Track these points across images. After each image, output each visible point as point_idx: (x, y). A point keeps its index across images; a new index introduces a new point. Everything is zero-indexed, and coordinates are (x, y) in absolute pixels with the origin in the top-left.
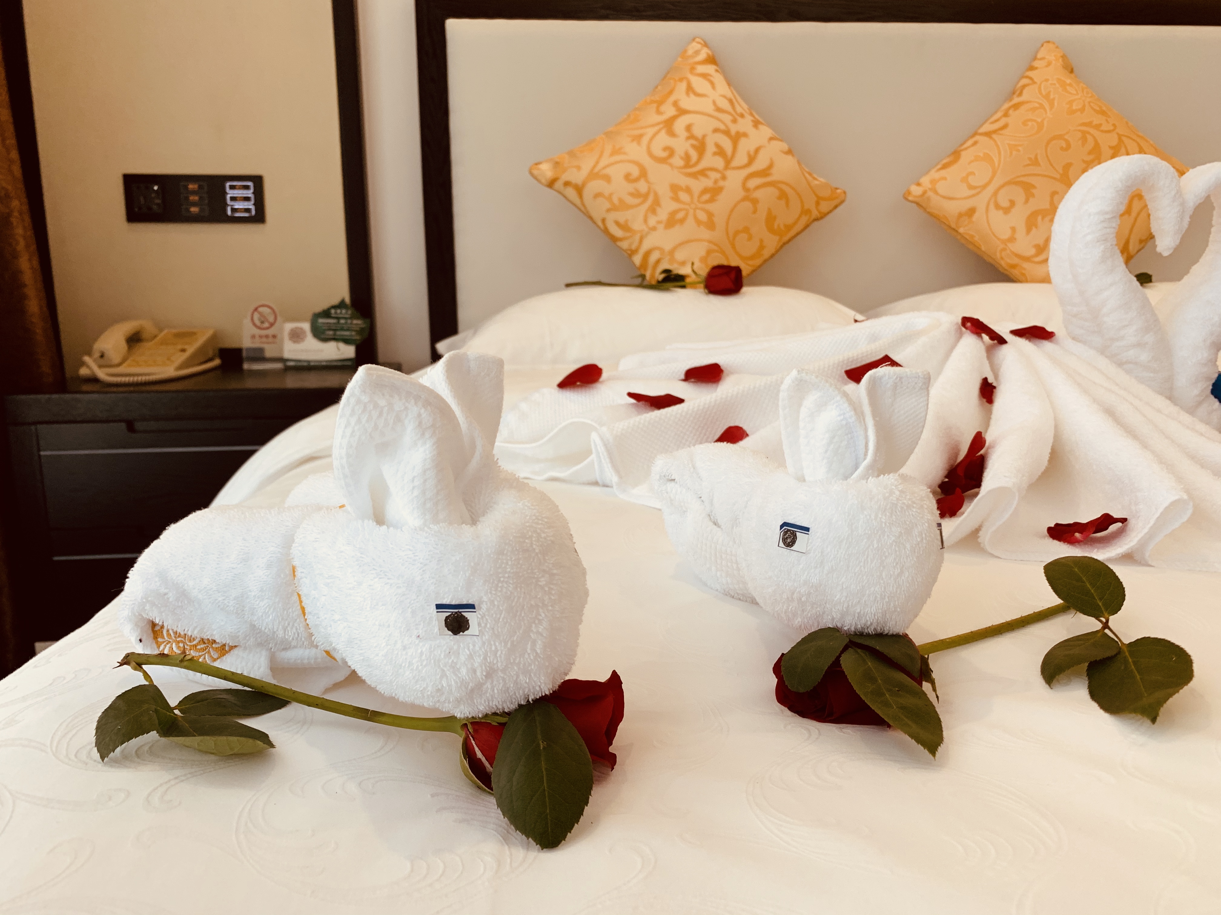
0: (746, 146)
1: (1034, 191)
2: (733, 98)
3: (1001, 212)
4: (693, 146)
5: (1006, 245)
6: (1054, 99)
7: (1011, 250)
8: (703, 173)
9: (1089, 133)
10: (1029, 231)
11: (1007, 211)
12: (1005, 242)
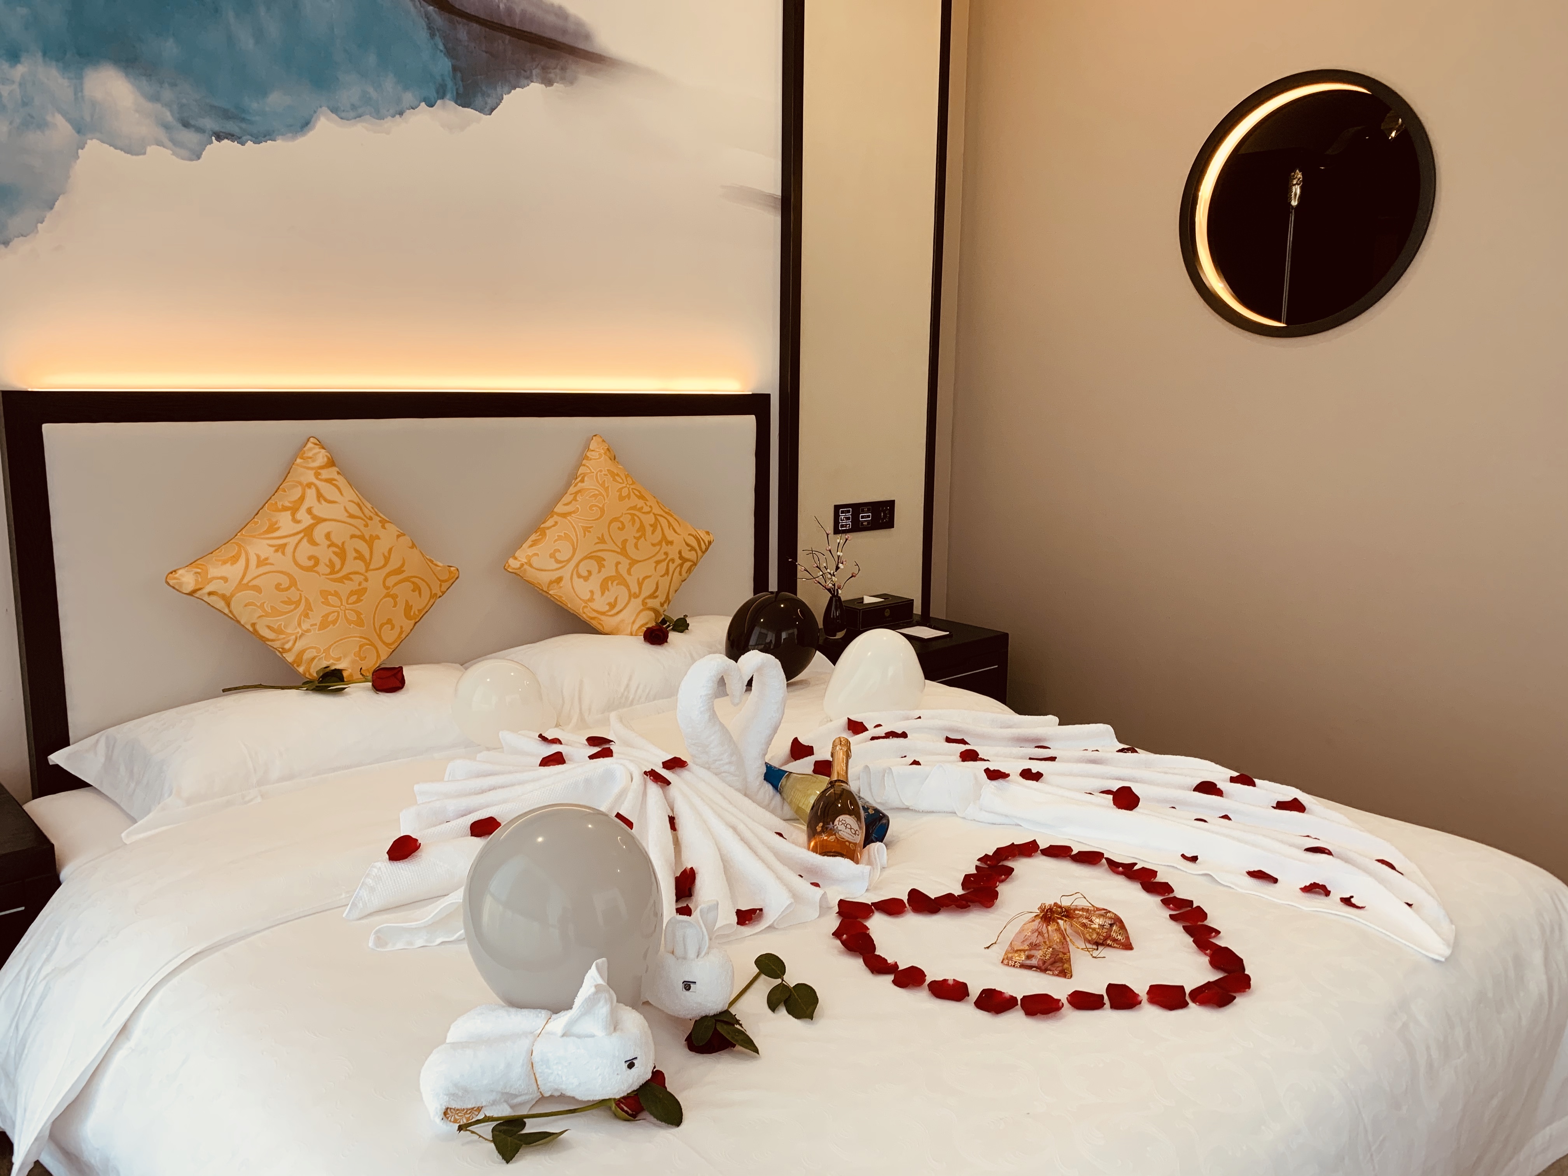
0: (381, 547)
1: (604, 563)
2: (360, 502)
3: (582, 580)
4: (334, 553)
5: (587, 604)
6: (608, 487)
7: (591, 608)
8: (347, 577)
9: (635, 515)
10: (603, 594)
11: (586, 579)
12: (586, 602)
